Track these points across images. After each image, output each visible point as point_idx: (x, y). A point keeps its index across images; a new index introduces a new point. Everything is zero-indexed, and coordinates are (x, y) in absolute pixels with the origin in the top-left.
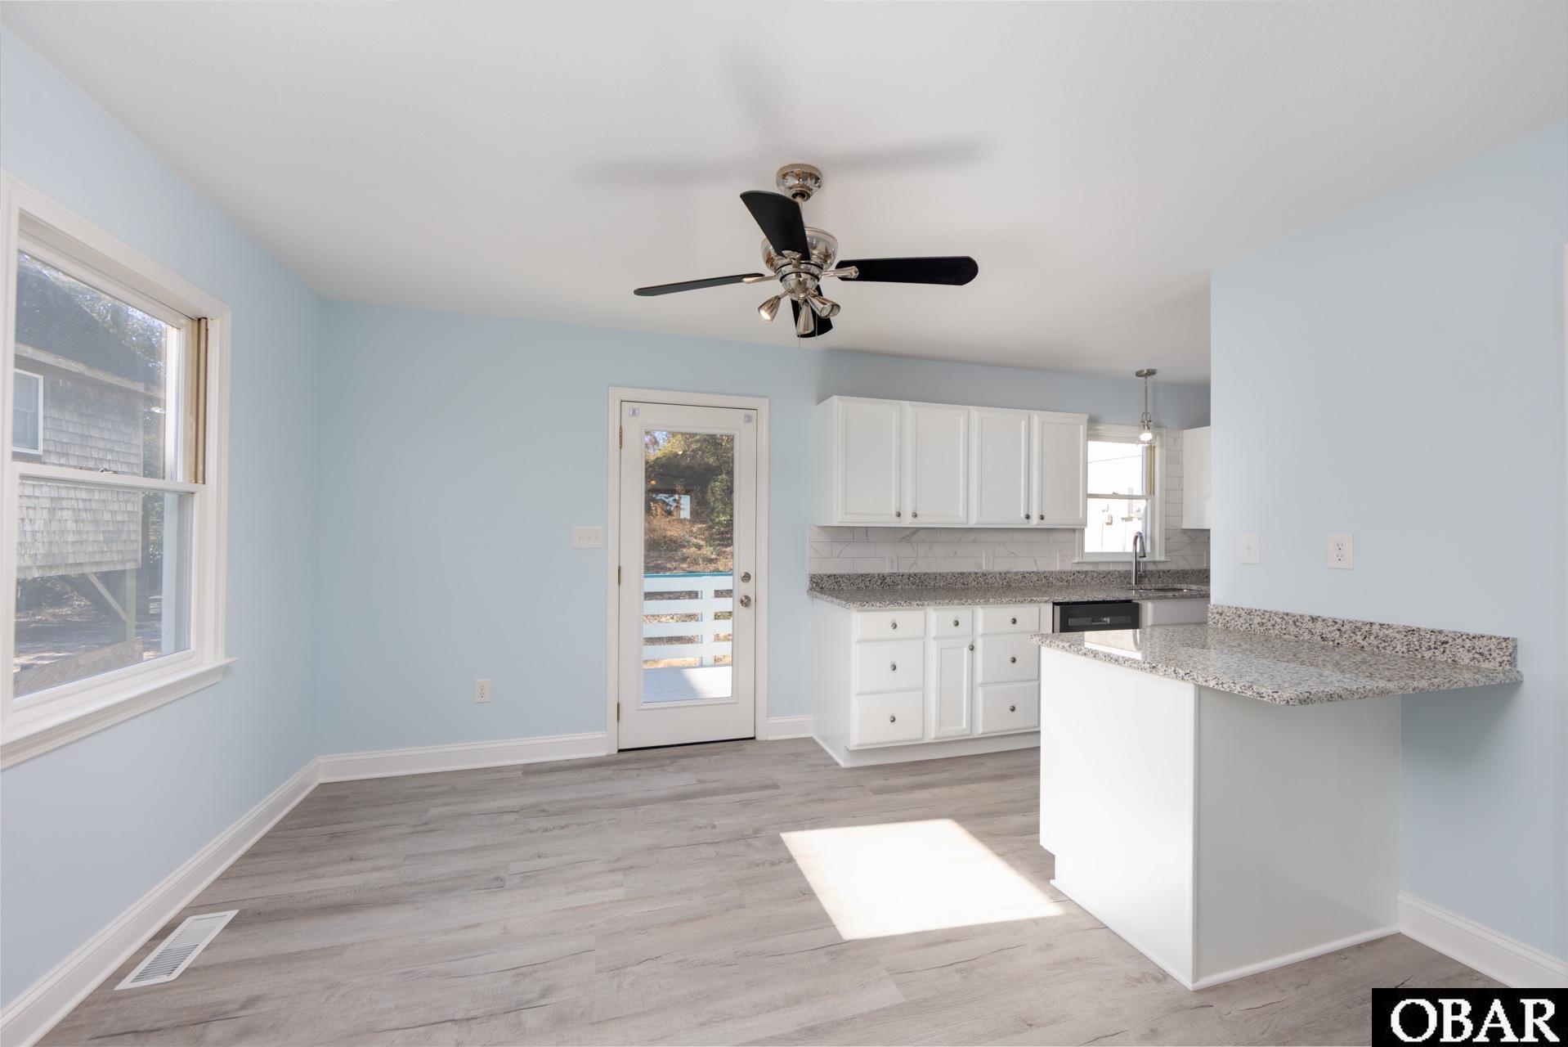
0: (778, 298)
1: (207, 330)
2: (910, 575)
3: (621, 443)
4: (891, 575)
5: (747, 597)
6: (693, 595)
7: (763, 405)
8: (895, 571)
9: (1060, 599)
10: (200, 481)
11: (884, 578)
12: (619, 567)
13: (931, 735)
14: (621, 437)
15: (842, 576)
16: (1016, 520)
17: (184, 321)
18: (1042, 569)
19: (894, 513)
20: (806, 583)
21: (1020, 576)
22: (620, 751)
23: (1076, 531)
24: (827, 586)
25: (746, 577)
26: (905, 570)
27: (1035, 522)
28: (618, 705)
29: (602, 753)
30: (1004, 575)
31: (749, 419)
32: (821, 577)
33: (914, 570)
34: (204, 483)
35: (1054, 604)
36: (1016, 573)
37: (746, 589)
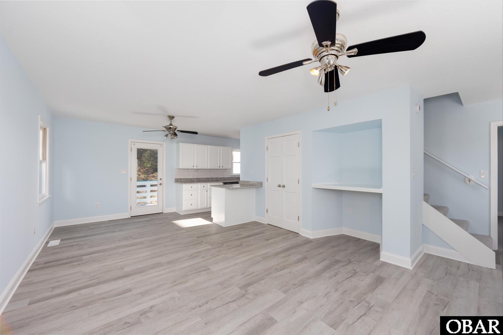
0: (168, 134)
1: (46, 131)
2: (197, 178)
3: (131, 151)
4: (192, 178)
5: (161, 183)
6: (144, 186)
7: (164, 144)
8: (194, 177)
9: (224, 182)
10: (45, 160)
11: (191, 179)
12: (131, 178)
13: (199, 207)
14: (131, 149)
15: (182, 179)
16: (218, 167)
17: (42, 129)
18: (224, 177)
19: (192, 166)
20: (174, 180)
21: (220, 178)
22: (131, 217)
23: (231, 169)
24: (179, 181)
25: (161, 179)
26: (196, 177)
27: (221, 168)
28: (131, 207)
29: (127, 217)
30: (216, 178)
31: (161, 146)
32: (177, 179)
33: (198, 177)
34: (46, 160)
35: (223, 183)
36: (219, 178)
37: (161, 182)
